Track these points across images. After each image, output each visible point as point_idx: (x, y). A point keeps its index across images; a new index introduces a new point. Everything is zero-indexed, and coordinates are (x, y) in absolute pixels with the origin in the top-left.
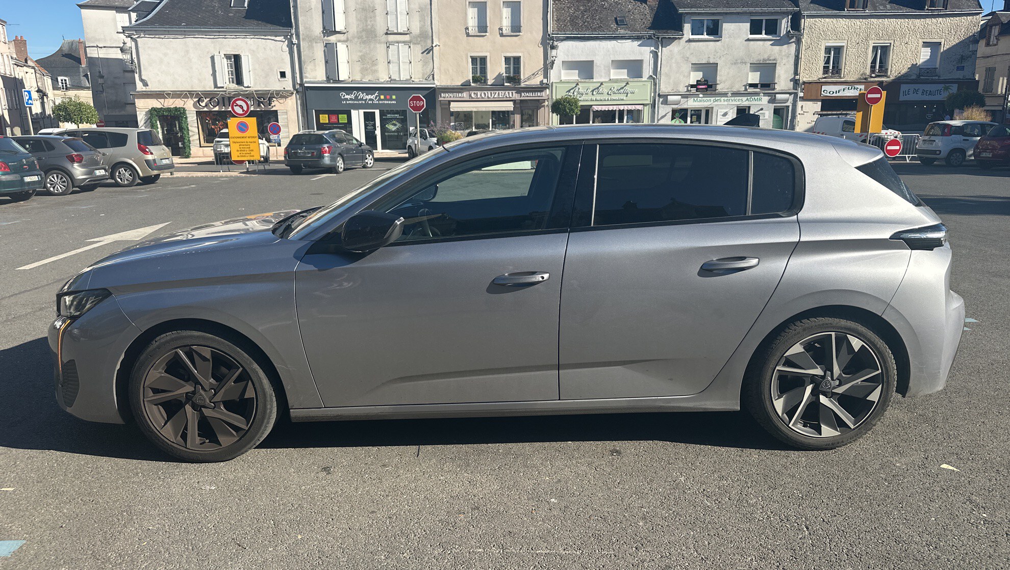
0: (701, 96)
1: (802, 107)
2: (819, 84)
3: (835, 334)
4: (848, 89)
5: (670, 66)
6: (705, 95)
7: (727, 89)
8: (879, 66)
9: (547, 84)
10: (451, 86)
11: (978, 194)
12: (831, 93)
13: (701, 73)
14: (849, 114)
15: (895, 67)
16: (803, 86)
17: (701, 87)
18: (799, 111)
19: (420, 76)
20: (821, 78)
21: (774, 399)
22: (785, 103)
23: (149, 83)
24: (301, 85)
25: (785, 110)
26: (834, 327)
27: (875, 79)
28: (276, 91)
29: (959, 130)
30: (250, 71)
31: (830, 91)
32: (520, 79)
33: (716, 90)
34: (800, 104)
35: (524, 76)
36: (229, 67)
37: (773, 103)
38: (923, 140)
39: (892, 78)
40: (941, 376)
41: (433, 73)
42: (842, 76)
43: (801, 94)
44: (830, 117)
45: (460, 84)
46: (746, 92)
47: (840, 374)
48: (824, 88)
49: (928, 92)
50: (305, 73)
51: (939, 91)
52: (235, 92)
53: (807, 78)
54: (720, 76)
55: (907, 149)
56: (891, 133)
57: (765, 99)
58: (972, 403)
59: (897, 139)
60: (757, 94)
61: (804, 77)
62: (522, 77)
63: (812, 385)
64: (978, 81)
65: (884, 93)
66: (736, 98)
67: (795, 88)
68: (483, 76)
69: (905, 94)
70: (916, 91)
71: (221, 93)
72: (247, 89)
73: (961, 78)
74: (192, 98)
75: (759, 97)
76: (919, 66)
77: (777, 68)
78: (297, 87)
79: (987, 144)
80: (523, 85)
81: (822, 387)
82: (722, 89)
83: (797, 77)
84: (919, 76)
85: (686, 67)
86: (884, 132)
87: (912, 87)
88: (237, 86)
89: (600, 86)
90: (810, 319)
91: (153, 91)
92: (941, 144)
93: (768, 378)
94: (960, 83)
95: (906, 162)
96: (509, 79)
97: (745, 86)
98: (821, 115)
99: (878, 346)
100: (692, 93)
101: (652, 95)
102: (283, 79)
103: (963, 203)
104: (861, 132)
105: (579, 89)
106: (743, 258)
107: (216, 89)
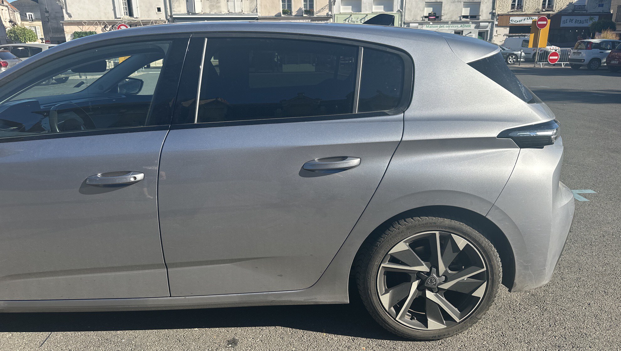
0: (431, 23)
1: (497, 31)
2: (509, 15)
3: (439, 233)
4: (527, 19)
5: (411, 4)
6: (434, 23)
7: (448, 19)
8: (548, 4)
9: (331, 15)
10: (268, 16)
11: (606, 88)
12: (516, 22)
13: (432, 8)
14: (527, 36)
15: (558, 4)
16: (498, 17)
17: (431, 17)
18: (495, 33)
19: (249, 9)
20: (510, 12)
21: (381, 293)
22: (486, 28)
23: (72, 15)
24: (171, 16)
25: (486, 33)
26: (437, 227)
27: (545, 12)
28: (155, 20)
29: (597, 46)
30: (137, 8)
31: (516, 20)
32: (313, 12)
33: (441, 20)
34: (495, 29)
35: (316, 10)
36: (124, 5)
37: (478, 29)
38: (574, 53)
39: (556, 12)
40: (547, 272)
41: (256, 8)
42: (524, 10)
43: (496, 23)
44: (514, 37)
45: (274, 15)
46: (461, 21)
47: (446, 271)
48: (511, 18)
49: (579, 21)
50: (173, 9)
51: (586, 21)
52: (128, 21)
53: (500, 12)
54: (444, 10)
55: (562, 59)
56: (553, 48)
57: (473, 26)
58: (582, 279)
59: (556, 52)
60: (467, 22)
61: (498, 11)
62: (315, 11)
63: (418, 281)
64: (612, 14)
65: (549, 21)
66: (454, 25)
67: (492, 18)
68: (289, 10)
69: (564, 22)
70: (571, 21)
71: (119, 22)
72: (136, 19)
73: (601, 12)
74: (100, 25)
75: (469, 25)
76: (574, 4)
77: (481, 5)
78: (169, 17)
79: (615, 55)
80: (315, 16)
81: (427, 283)
82: (445, 19)
83: (494, 11)
84: (573, 11)
85: (422, 4)
86: (548, 47)
87: (568, 18)
88: (129, 17)
89: (366, 17)
90: (414, 218)
91: (75, 21)
92: (585, 55)
93: (374, 274)
94: (600, 15)
95: (561, 67)
96: (307, 12)
97: (460, 17)
98: (509, 36)
99: (483, 245)
100: (425, 22)
101: (400, 22)
102: (159, 13)
103: (596, 95)
104: (533, 47)
105: (352, 18)
106: (344, 158)
107: (116, 19)
